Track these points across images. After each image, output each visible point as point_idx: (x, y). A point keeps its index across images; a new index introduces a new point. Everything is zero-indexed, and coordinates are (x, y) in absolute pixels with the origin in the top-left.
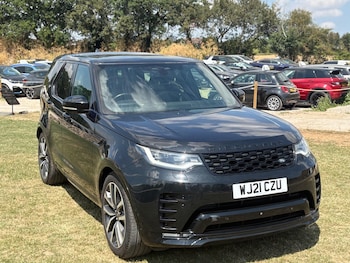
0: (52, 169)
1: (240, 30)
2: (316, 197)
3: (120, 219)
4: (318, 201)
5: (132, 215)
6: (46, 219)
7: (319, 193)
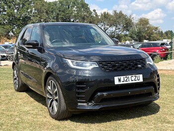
0: (20, 83)
1: (114, 28)
2: (158, 87)
3: (55, 98)
4: (159, 89)
5: (61, 95)
6: (17, 106)
7: (159, 85)
